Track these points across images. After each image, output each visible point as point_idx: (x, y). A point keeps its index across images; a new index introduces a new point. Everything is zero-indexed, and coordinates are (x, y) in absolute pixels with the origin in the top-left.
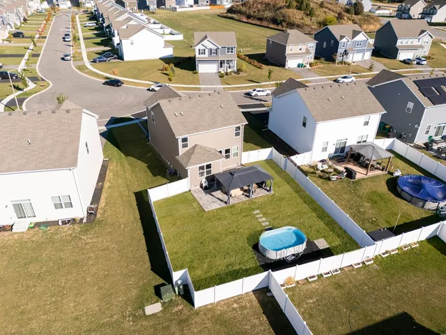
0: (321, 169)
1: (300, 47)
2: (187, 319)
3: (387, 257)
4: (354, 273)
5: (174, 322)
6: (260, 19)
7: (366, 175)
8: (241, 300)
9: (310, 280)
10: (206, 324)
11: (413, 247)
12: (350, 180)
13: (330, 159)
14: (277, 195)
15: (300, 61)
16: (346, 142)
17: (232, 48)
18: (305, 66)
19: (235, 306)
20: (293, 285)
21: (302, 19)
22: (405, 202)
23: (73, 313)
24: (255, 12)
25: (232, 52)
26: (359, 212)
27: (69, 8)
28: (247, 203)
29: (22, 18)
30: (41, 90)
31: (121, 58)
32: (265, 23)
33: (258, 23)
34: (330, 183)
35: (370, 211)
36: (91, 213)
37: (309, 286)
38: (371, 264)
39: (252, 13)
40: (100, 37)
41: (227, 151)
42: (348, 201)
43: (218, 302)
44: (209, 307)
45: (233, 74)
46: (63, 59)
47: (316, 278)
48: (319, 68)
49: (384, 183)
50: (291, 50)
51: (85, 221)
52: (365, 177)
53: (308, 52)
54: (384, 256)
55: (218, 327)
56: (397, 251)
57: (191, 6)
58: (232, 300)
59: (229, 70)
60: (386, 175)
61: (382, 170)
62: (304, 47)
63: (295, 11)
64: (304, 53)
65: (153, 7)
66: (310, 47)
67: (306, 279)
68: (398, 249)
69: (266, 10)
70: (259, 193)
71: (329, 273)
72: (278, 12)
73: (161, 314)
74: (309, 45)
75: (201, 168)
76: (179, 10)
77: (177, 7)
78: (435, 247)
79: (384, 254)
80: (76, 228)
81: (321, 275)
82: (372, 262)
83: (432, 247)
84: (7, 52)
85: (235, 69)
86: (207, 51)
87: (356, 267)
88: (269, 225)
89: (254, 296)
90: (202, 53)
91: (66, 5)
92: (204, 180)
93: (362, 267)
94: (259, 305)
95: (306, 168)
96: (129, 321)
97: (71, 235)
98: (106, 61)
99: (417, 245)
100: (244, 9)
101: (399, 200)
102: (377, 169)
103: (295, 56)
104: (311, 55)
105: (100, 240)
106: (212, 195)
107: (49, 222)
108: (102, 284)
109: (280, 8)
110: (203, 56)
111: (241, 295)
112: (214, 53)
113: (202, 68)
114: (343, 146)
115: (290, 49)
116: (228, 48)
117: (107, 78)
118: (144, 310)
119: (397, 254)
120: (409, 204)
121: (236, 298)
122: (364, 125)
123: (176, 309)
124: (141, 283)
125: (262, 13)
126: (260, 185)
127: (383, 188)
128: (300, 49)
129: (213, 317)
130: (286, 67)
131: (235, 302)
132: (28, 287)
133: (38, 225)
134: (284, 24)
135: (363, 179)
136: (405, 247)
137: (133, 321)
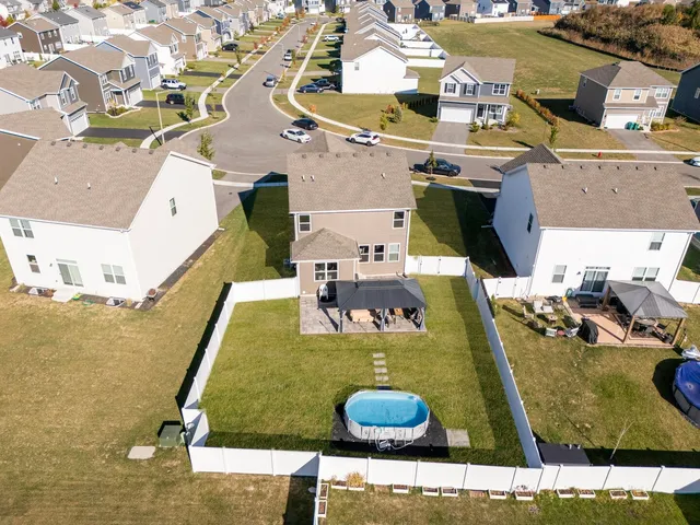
0: (538, 311)
1: (635, 93)
2: (173, 483)
3: (567, 500)
4: (483, 505)
5: (154, 480)
6: (606, 41)
7: (623, 341)
8: (264, 484)
9: (395, 491)
10: (192, 500)
11: (635, 498)
12: (583, 342)
13: (569, 298)
14: (431, 336)
15: (633, 119)
16: (606, 273)
17: (503, 86)
18: (641, 129)
19: (251, 488)
20: (359, 489)
21: (686, 44)
22: (676, 411)
23: (50, 422)
24: (600, 28)
25: (502, 92)
26: (566, 403)
27: (322, 14)
28: (373, 338)
29: (249, 25)
30: (211, 123)
31: (339, 88)
32: (612, 48)
33: (601, 46)
34: (542, 339)
35: (589, 409)
36: (152, 299)
37: (387, 501)
38: (527, 502)
39: (594, 30)
40: (334, 56)
41: (380, 249)
42: (556, 380)
43: (231, 475)
44: (215, 477)
45: (496, 128)
46: (264, 84)
47: (406, 491)
48: (670, 134)
49: (651, 366)
50: (617, 97)
51: (138, 306)
52: (618, 344)
53: (652, 103)
54: (561, 496)
55: (206, 510)
56: (594, 496)
57: (501, 15)
58: (254, 478)
59: (491, 122)
60: (666, 350)
61: (664, 340)
62: (644, 95)
63: (676, 29)
64: (642, 105)
65: (438, 15)
66: (659, 95)
67: (390, 487)
68: (599, 492)
69: (621, 25)
70: (400, 326)
71: (436, 491)
72: (642, 30)
73: (145, 464)
74: (657, 91)
75: (319, 266)
76: (480, 20)
77: (478, 15)
78: (686, 515)
79: (563, 492)
80: (122, 312)
81: (420, 489)
82: (531, 499)
83: (680, 512)
84: (204, 70)
85: (503, 121)
86: (458, 88)
87: (492, 497)
88: (387, 382)
89: (288, 484)
90: (450, 91)
91: (317, 9)
92: (323, 286)
93: (504, 501)
94: (285, 501)
95: (516, 304)
96: (103, 458)
97: (110, 321)
98: (316, 91)
99: (647, 499)
100: (582, 22)
101: (664, 404)
102: (654, 334)
103: (622, 108)
104: (658, 111)
105: (140, 336)
106: (326, 313)
107: (98, 297)
108: (103, 398)
109: (648, 23)
110: (451, 94)
111: (271, 476)
112: (470, 92)
113: (447, 115)
114: (600, 279)
115: (614, 95)
116: (497, 86)
117: (303, 116)
118: (129, 449)
119: (593, 501)
120: (682, 418)
121: (260, 478)
122: (651, 248)
123: (168, 464)
124: (151, 411)
125: (612, 30)
126: (408, 313)
127: (644, 374)
128: (637, 97)
129: (210, 493)
130: (602, 127)
131: (256, 483)
132: (25, 373)
133: (84, 297)
134: (648, 52)
135: (611, 348)
136: (616, 494)
137: (107, 461)
